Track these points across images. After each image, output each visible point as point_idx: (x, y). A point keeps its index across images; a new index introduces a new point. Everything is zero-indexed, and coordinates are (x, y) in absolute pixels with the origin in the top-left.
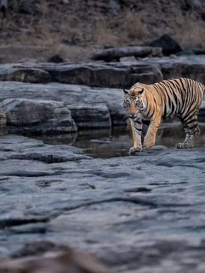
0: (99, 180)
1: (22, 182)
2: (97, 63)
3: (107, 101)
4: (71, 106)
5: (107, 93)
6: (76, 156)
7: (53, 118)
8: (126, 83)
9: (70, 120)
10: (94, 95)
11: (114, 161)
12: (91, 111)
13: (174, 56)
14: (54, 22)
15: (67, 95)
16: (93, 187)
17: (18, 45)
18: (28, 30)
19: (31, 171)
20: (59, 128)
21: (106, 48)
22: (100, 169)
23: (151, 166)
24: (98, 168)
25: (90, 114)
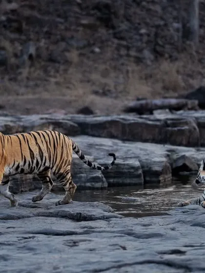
0: (130, 241)
1: (49, 241)
2: (129, 116)
3: (140, 156)
4: (102, 161)
5: (140, 148)
6: (107, 214)
7: (82, 173)
8: (160, 137)
9: (100, 176)
10: (125, 149)
11: (146, 220)
12: (122, 166)
14: (85, 71)
15: (97, 149)
16: (124, 248)
17: (46, 96)
18: (57, 80)
19: (59, 229)
20: (88, 184)
21: (138, 99)
22: (131, 228)
23: (186, 226)
24: (130, 228)
25: (121, 170)
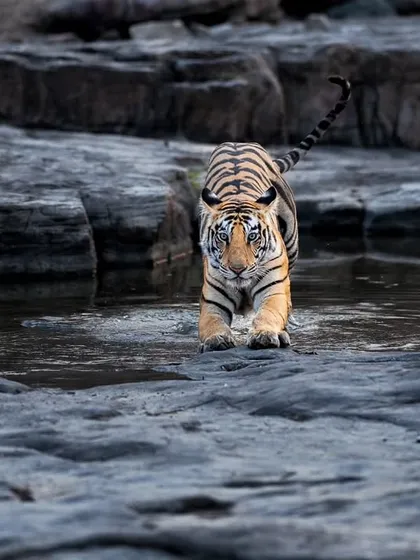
0: (47, 468)
2: (50, 43)
5: (85, 152)
8: (152, 115)
10: (34, 157)
11: (100, 397)
12: (24, 217)
13: (323, 19)
16: (25, 496)
22: (52, 427)
23: (233, 416)
24: (46, 425)
25: (20, 230)
